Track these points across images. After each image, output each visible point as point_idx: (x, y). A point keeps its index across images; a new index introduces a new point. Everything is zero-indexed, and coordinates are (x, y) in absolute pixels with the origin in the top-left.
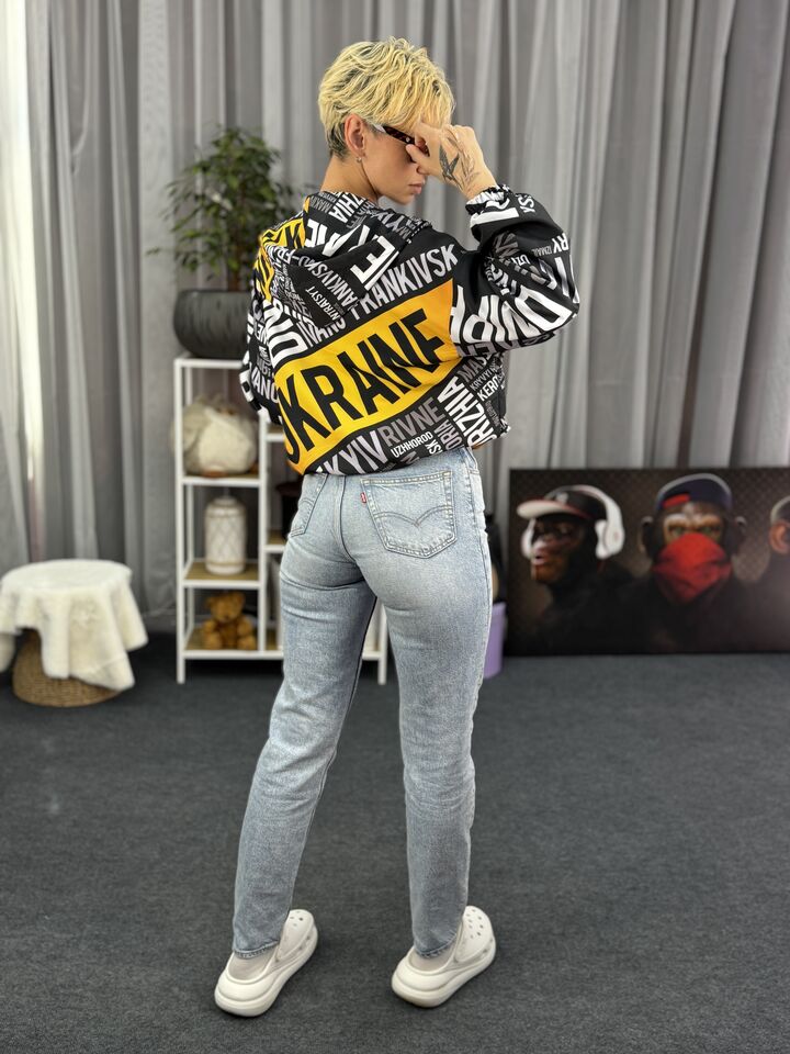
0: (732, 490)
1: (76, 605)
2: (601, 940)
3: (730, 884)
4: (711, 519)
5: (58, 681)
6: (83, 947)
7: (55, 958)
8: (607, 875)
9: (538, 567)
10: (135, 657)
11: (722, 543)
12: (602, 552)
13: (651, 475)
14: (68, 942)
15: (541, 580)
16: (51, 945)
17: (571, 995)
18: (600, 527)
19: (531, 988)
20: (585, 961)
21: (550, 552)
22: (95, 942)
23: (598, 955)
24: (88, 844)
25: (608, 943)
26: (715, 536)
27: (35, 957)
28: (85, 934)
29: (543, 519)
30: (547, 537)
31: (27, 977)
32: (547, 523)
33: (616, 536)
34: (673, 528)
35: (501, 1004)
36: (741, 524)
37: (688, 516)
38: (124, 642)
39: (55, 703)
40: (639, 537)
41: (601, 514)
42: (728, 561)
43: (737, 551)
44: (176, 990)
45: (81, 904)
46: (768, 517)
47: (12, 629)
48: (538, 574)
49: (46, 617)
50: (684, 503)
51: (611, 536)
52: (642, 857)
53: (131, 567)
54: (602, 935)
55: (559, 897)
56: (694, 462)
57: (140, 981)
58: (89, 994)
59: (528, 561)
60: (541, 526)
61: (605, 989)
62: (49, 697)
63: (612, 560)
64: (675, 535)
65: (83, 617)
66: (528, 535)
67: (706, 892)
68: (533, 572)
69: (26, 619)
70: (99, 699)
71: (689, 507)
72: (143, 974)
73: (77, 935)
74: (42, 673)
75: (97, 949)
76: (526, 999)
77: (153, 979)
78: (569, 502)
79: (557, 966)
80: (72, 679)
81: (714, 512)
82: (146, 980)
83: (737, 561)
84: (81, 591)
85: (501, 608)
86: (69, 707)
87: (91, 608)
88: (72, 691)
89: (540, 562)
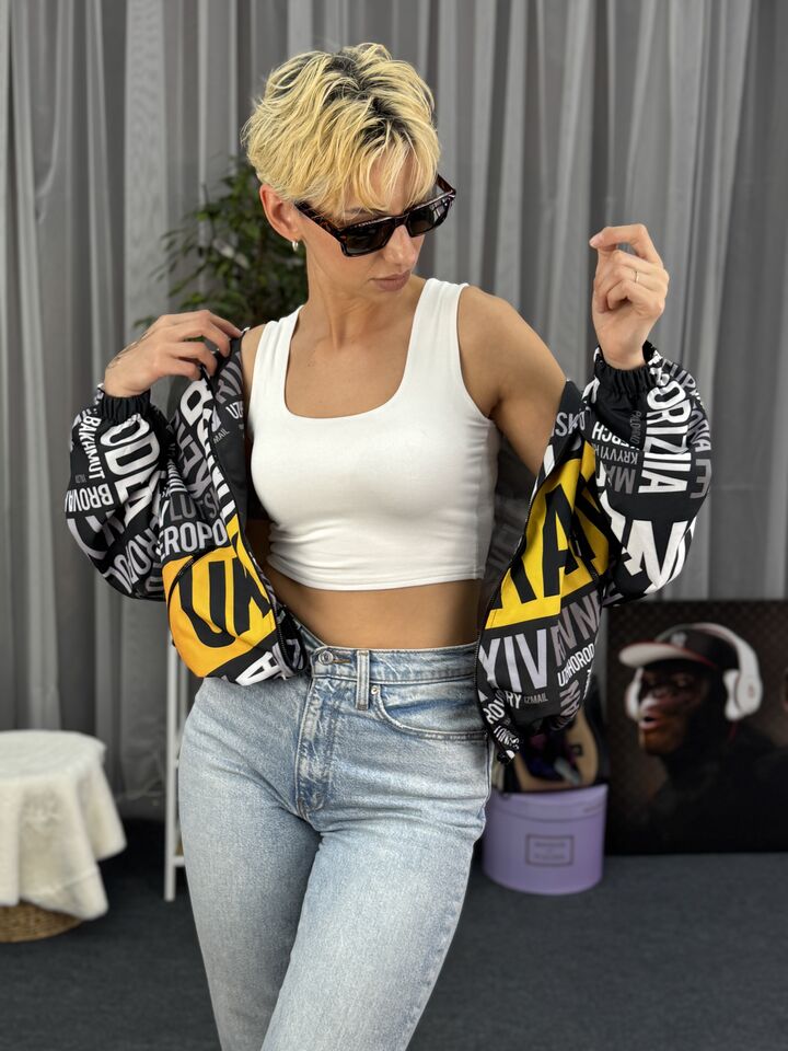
1: (29, 802)
9: (647, 732)
12: (732, 712)
15: (651, 751)
18: (730, 679)
21: (663, 713)
29: (653, 666)
30: (658, 692)
32: (658, 672)
33: (751, 689)
38: (95, 848)
41: (734, 663)
48: (647, 741)
51: (744, 691)
59: (634, 724)
60: (650, 676)
63: (746, 722)
65: (40, 818)
66: (634, 689)
68: (642, 738)
78: (687, 646)
80: (23, 905)
84: (37, 782)
85: (600, 792)
86: (18, 944)
87: (51, 804)
88: (22, 920)
89: (650, 725)
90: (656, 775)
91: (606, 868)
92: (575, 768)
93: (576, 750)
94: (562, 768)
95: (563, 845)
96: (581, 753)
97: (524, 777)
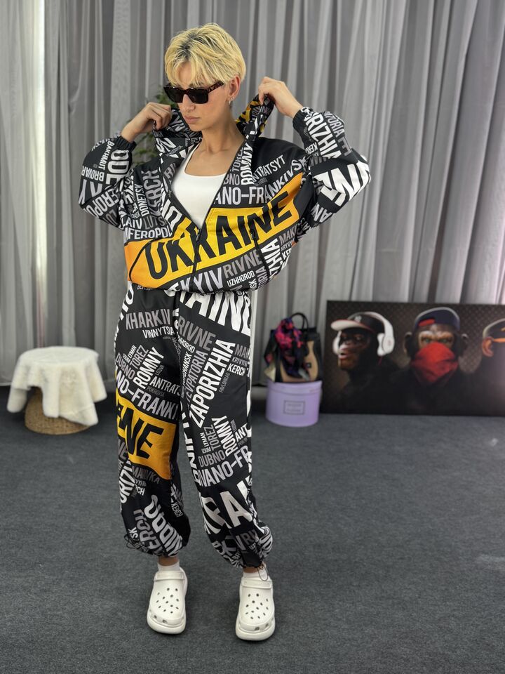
0: (460, 318)
1: (64, 374)
2: (383, 591)
3: (460, 557)
4: (447, 334)
5: (52, 419)
6: (63, 585)
7: (45, 591)
8: (385, 549)
9: (342, 360)
10: (99, 406)
11: (453, 349)
12: (381, 352)
13: (412, 307)
14: (54, 581)
15: (343, 368)
16: (43, 583)
17: (366, 625)
18: (380, 337)
19: (340, 620)
20: (373, 603)
21: (349, 351)
22: (70, 581)
23: (380, 600)
24: (67, 520)
25: (387, 592)
26: (449, 344)
27: (33, 590)
28: (64, 576)
29: (345, 331)
30: (348, 342)
31: (27, 603)
32: (348, 333)
33: (389, 342)
34: (424, 339)
35: (321, 629)
36: (465, 338)
37: (433, 332)
38: (93, 397)
39: (50, 432)
40: (404, 343)
41: (382, 330)
42: (455, 360)
43: (462, 355)
44: (120, 614)
45: (63, 557)
46: (481, 335)
47: (25, 387)
48: (342, 364)
49: (46, 380)
50: (431, 324)
51: (386, 343)
52: (407, 539)
53: (98, 352)
54: (383, 587)
55: (356, 562)
56: (438, 300)
57: (97, 608)
58: (66, 615)
59: (336, 356)
60: (344, 335)
61: (386, 621)
62: (46, 428)
63: (387, 357)
64: (425, 343)
65: (68, 381)
66: (337, 340)
67: (445, 562)
68: (339, 362)
69: (34, 381)
70: (77, 430)
71: (434, 327)
72: (99, 604)
73: (60, 577)
74: (42, 414)
75: (71, 586)
76: (336, 627)
77: (106, 606)
78: (362, 322)
79: (356, 606)
80: (60, 418)
81: (449, 331)
82: (102, 608)
83: (461, 360)
84: (67, 365)
85: (319, 384)
86: (58, 436)
87: (74, 375)
88: (60, 426)
89: (344, 357)
90: (345, 379)
91: (320, 417)
92: (307, 373)
93: (309, 365)
94: (302, 373)
95: (300, 405)
96: (310, 367)
97: (284, 376)
